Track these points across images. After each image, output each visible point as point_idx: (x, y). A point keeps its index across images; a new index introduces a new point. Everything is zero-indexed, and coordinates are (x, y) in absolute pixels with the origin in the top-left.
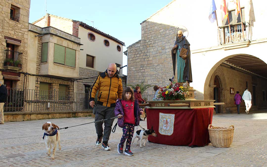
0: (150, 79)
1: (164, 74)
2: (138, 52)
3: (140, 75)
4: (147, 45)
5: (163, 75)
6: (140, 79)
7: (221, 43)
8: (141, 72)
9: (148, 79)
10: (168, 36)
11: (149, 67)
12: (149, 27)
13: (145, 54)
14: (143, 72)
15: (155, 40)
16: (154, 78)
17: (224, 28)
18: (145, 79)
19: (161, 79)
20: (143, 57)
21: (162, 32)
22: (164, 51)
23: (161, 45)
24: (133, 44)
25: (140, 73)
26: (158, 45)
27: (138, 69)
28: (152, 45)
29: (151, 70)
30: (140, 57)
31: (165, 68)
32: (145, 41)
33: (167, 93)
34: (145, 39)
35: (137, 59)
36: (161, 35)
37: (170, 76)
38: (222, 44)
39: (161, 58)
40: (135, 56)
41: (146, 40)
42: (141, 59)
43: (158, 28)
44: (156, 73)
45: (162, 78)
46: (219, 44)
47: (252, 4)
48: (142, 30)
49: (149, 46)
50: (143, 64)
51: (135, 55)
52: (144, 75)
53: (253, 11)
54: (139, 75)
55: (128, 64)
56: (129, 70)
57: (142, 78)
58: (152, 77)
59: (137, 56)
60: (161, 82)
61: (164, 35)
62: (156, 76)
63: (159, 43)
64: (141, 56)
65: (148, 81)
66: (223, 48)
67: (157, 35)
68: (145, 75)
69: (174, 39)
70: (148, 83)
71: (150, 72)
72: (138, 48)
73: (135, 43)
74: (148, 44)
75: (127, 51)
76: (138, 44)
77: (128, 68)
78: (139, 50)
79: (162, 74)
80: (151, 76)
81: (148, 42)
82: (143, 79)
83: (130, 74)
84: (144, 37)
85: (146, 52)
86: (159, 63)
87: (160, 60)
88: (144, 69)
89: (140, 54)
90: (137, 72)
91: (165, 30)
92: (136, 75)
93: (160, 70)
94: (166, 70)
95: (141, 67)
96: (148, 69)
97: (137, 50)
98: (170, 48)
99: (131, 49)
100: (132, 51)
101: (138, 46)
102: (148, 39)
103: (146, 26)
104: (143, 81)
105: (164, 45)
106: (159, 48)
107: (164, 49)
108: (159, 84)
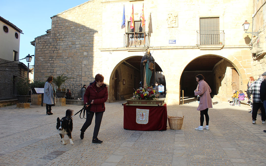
0: (59, 70)
1: (73, 66)
3: (49, 66)
4: (57, 39)
6: (49, 70)
8: (50, 63)
9: (57, 69)
10: (79, 34)
11: (58, 59)
12: (59, 22)
13: (54, 47)
14: (52, 63)
15: (65, 35)
17: (128, 34)
18: (53, 70)
19: (71, 70)
20: (53, 50)
21: (73, 29)
22: (74, 46)
25: (48, 64)
26: (68, 40)
27: (46, 60)
28: (62, 39)
29: (60, 62)
30: (49, 49)
31: (74, 61)
32: (55, 35)
33: (145, 95)
34: (56, 33)
35: (46, 50)
36: (72, 31)
37: (79, 69)
38: (127, 47)
40: (44, 48)
43: (69, 24)
44: (66, 65)
46: (125, 46)
47: (151, 19)
48: (53, 24)
53: (151, 25)
55: (35, 54)
56: (36, 60)
57: (51, 68)
60: (70, 73)
61: (75, 32)
62: (65, 67)
63: (69, 38)
64: (51, 48)
65: (57, 71)
66: (127, 50)
67: (68, 31)
68: (54, 66)
69: (84, 36)
70: (57, 73)
71: (59, 64)
72: (47, 40)
73: (44, 35)
75: (34, 41)
76: (48, 36)
77: (35, 58)
79: (71, 67)
80: (60, 67)
81: (58, 36)
83: (38, 64)
84: (54, 30)
85: (56, 45)
86: (69, 56)
87: (70, 54)
88: (54, 61)
89: (49, 46)
90: (45, 63)
91: (76, 28)
92: (45, 65)
93: (69, 63)
94: (75, 63)
95: (50, 58)
96: (58, 60)
97: (46, 41)
98: (80, 44)
99: (40, 40)
100: (41, 42)
101: (48, 38)
102: (58, 33)
103: (57, 20)
104: (52, 71)
105: (75, 41)
106: (69, 42)
107: (74, 44)
108: (68, 74)
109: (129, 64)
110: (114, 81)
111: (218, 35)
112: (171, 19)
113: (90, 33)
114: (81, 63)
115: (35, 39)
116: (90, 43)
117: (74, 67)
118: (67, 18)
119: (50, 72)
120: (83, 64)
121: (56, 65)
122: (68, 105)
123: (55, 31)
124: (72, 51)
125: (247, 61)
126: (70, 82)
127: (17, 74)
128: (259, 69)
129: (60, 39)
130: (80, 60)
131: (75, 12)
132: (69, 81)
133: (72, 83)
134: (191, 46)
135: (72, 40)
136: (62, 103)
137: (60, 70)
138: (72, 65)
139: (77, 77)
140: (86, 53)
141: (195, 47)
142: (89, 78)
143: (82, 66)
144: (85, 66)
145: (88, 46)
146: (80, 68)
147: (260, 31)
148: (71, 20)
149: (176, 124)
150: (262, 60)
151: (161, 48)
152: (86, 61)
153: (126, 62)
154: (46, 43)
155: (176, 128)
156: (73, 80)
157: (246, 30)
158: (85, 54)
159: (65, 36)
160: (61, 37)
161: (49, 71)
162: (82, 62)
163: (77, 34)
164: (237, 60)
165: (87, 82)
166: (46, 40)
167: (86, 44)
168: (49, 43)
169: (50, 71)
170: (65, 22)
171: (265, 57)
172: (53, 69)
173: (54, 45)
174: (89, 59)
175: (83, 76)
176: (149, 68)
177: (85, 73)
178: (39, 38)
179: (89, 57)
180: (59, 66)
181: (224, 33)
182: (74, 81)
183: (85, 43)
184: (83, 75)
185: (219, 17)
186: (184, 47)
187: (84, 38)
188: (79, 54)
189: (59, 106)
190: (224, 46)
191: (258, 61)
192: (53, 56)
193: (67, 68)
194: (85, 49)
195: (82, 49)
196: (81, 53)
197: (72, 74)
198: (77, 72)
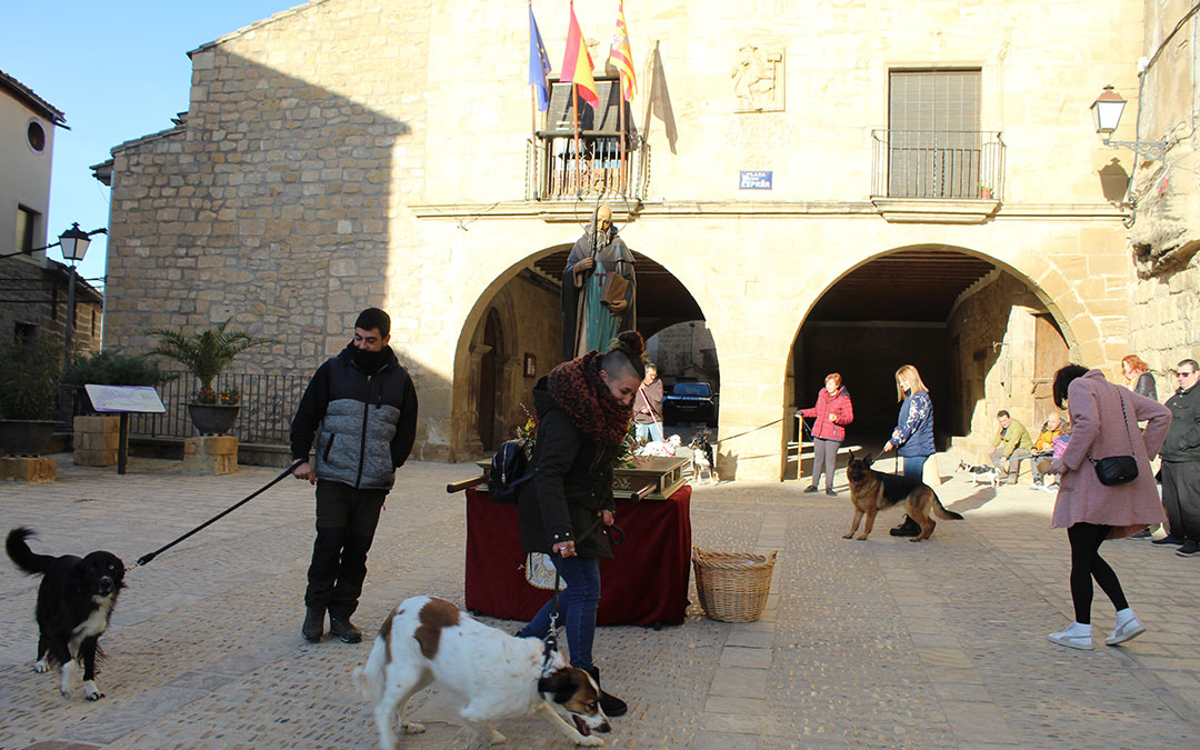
0: (221, 303)
1: (287, 286)
2: (169, 178)
3: (173, 281)
4: (213, 155)
5: (281, 290)
6: (172, 299)
7: (537, 193)
8: (179, 268)
9: (209, 298)
10: (315, 132)
11: (219, 248)
12: (227, 74)
13: (204, 192)
14: (190, 268)
15: (254, 136)
16: (238, 300)
17: (549, 138)
18: (194, 300)
19: (274, 305)
20: (193, 205)
21: (292, 109)
22: (292, 190)
23: (282, 164)
24: (143, 138)
25: (171, 271)
26: (265, 161)
27: (163, 251)
28: (238, 158)
29: (228, 263)
30: (178, 203)
31: (292, 262)
32: (208, 134)
34: (208, 126)
35: (162, 208)
36: (284, 119)
37: (313, 298)
38: (539, 200)
39: (277, 218)
40: (151, 195)
41: (211, 131)
42: (180, 208)
43: (271, 87)
44: (252, 277)
45: (277, 301)
46: (532, 196)
48: (196, 83)
49: (223, 160)
50: (187, 232)
51: (150, 187)
52: (192, 280)
54: (167, 279)
55: (112, 223)
56: (115, 254)
57: (184, 294)
58: (230, 292)
61: (298, 124)
62: (249, 289)
63: (271, 152)
64: (184, 197)
65: (213, 308)
66: (542, 213)
67: (265, 118)
68: (199, 280)
69: (340, 146)
70: (209, 317)
71: (221, 273)
72: (169, 157)
73: (154, 136)
74: (219, 147)
75: (110, 164)
76: (173, 141)
77: (111, 242)
78: (175, 169)
79: (279, 288)
80: (227, 287)
81: (218, 142)
82: (185, 296)
83: (121, 273)
84: (200, 114)
85: (210, 183)
86: (267, 236)
87: (272, 227)
88: (196, 257)
89: (178, 188)
90: (157, 267)
91: (303, 103)
92: (154, 276)
93: (270, 269)
94: (296, 272)
95: (180, 246)
96: (215, 257)
97: (161, 165)
98: (320, 181)
99: (134, 160)
100: (138, 169)
101: (172, 150)
102: (222, 128)
103: (215, 68)
104: (187, 307)
105: (297, 165)
106: (270, 173)
107: (291, 182)
108: (259, 324)
109: (555, 280)
110: (478, 359)
111: (974, 152)
112: (754, 71)
113: (370, 130)
114: (323, 273)
115: (114, 152)
116: (367, 179)
117: (289, 290)
118: (262, 60)
119: (177, 309)
120: (332, 276)
121: (205, 276)
122: (252, 470)
123: (208, 117)
124: (283, 216)
125: (1109, 280)
126: (270, 358)
127: (35, 314)
128: (1166, 319)
129: (231, 157)
130: (321, 255)
131: (302, 31)
132: (268, 354)
133: (278, 363)
134: (843, 204)
135: (287, 163)
136: (219, 458)
137: (227, 302)
138: (282, 280)
139: (303, 339)
140: (348, 223)
141: (863, 205)
143: (327, 286)
144: (342, 284)
145: (359, 192)
146: (320, 295)
147: (1173, 134)
148: (283, 69)
149: (734, 593)
150: (1177, 279)
151: (699, 207)
152: (346, 260)
154: (164, 175)
155: (733, 611)
156: (283, 353)
157: (1105, 130)
158: (344, 227)
159: (250, 140)
160: (235, 145)
161: (173, 306)
162: (327, 268)
163: (310, 134)
164: (1060, 272)
166: (162, 157)
167: (347, 184)
168: (175, 174)
169: (180, 308)
170: (256, 75)
171: (1193, 261)
172: (193, 295)
173: (198, 185)
174: (364, 253)
175: (332, 335)
176: (604, 304)
177: (342, 319)
178: (133, 151)
179: (361, 244)
180: (222, 284)
181: (1003, 145)
182: (287, 354)
183: (346, 178)
184: (331, 329)
185: (979, 69)
186: (809, 207)
187: (342, 153)
188: (315, 227)
189: (202, 475)
190: (999, 205)
191: (1161, 282)
192: (195, 234)
193: (256, 292)
194: (344, 207)
195: (329, 207)
196: (325, 223)
197: (278, 322)
198: (306, 311)
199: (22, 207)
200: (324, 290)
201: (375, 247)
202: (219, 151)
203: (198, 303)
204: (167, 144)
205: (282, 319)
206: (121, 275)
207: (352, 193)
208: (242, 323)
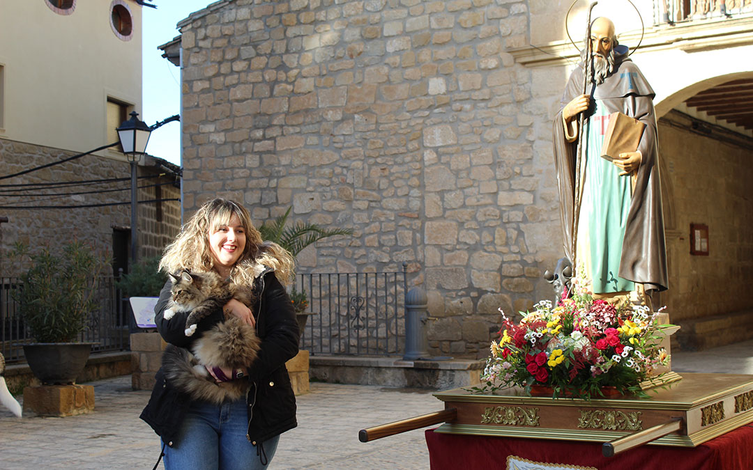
0: (304, 190)
1: (376, 164)
2: (239, 50)
3: (251, 169)
4: (284, 17)
5: (370, 169)
6: (252, 189)
7: (668, 15)
8: (257, 153)
9: (291, 185)
11: (298, 125)
13: (275, 62)
14: (269, 152)
16: (322, 185)
18: (275, 189)
19: (362, 188)
20: (267, 77)
22: (373, 48)
23: (360, 18)
24: (209, 7)
25: (248, 157)
27: (239, 135)
28: (311, 16)
29: (309, 142)
30: (251, 77)
31: (380, 135)
33: (555, 358)
37: (406, 176)
38: (672, 23)
39: (359, 83)
40: (223, 71)
42: (253, 83)
44: (336, 156)
45: (367, 183)
46: (662, 20)
49: (295, 21)
50: (263, 111)
51: (220, 63)
52: (271, 165)
54: (245, 167)
55: (185, 108)
56: (190, 141)
57: (264, 183)
58: (314, 177)
59: (232, 72)
60: (363, 205)
62: (334, 171)
63: (347, 6)
64: (257, 70)
65: (296, 197)
66: (678, 40)
68: (279, 165)
70: (293, 208)
71: (302, 155)
72: (239, 26)
74: (289, 7)
75: (177, 41)
76: (240, 6)
77: (184, 130)
78: (245, 39)
79: (367, 167)
80: (309, 170)
82: (265, 186)
83: (197, 163)
85: (283, 50)
86: (350, 106)
87: (355, 95)
88: (273, 139)
89: (249, 60)
90: (234, 154)
92: (231, 164)
93: (355, 146)
94: (385, 146)
95: (257, 128)
96: (295, 136)
97: (230, 36)
98: (405, 33)
99: (202, 33)
100: (206, 44)
101: (240, 18)
104: (268, 198)
105: (377, 17)
106: (347, 31)
107: (373, 39)
108: (348, 212)
109: (733, 126)
114: (416, 144)
115: (182, 25)
116: (458, 24)
117: (378, 168)
119: (257, 201)
120: (426, 148)
121: (285, 160)
124: (366, 80)
126: (362, 252)
129: (303, 18)
130: (412, 123)
132: (360, 246)
133: (372, 257)
135: (365, 16)
137: (310, 189)
138: (370, 157)
139: (398, 226)
140: (441, 80)
142: (466, 226)
143: (422, 160)
144: (439, 155)
145: (451, 41)
146: (413, 172)
152: (442, 126)
153: (712, 119)
154: (233, 47)
156: (376, 244)
158: (437, 86)
161: (253, 198)
162: (420, 138)
165: (454, 249)
166: (230, 26)
167: (436, 33)
168: (246, 45)
169: (261, 199)
172: (273, 183)
173: (271, 55)
174: (463, 116)
175: (431, 219)
177: (442, 199)
179: (457, 105)
180: (304, 168)
182: (381, 245)
183: (434, 25)
184: (431, 212)
188: (403, 90)
192: (270, 112)
193: (342, 174)
194: (434, 62)
195: (418, 63)
196: (415, 84)
197: (369, 208)
198: (400, 193)
199: (110, 100)
200: (418, 165)
201: (474, 107)
202: (289, 12)
203: (279, 191)
204: (234, 11)
205: (373, 204)
206: (197, 167)
207: (444, 44)
208: (329, 212)
